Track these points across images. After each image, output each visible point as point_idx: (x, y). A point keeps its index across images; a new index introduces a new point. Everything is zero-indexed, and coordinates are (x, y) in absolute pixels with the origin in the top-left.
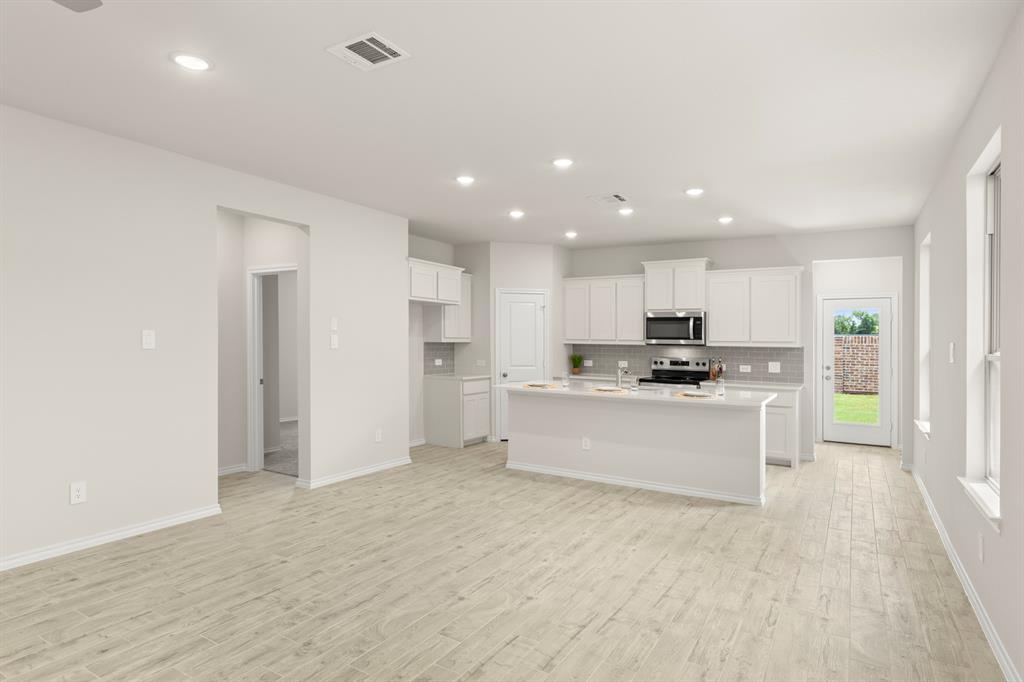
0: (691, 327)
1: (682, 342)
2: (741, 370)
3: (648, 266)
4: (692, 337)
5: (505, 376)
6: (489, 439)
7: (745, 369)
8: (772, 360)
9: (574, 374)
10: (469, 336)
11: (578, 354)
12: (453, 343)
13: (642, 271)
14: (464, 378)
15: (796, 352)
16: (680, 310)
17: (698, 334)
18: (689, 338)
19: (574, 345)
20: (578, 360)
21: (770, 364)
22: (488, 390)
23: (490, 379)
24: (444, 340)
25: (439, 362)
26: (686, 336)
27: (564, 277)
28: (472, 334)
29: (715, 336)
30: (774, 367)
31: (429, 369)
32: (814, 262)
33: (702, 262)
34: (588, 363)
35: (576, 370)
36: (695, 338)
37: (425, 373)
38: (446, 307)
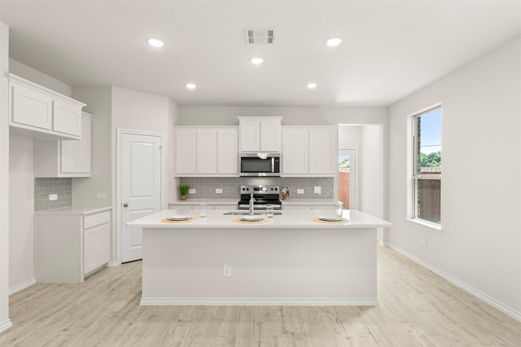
0: (272, 164)
1: (264, 174)
2: (298, 193)
3: (242, 119)
4: (273, 171)
5: (126, 206)
6: (110, 265)
7: (300, 191)
8: (317, 186)
9: (182, 199)
10: (89, 171)
11: (184, 184)
12: (71, 178)
13: (238, 124)
14: (85, 213)
15: (329, 180)
16: (264, 152)
17: (277, 170)
18: (271, 172)
19: (181, 178)
20: (184, 190)
21: (315, 187)
22: (110, 221)
23: (111, 209)
24: (60, 175)
25: (53, 197)
26: (268, 170)
27: (175, 125)
28: (92, 170)
29: (286, 170)
30: (318, 190)
31: (40, 205)
32: (339, 125)
33: (278, 120)
34: (192, 191)
35: (184, 197)
36: (275, 172)
37: (36, 209)
38: (64, 142)
